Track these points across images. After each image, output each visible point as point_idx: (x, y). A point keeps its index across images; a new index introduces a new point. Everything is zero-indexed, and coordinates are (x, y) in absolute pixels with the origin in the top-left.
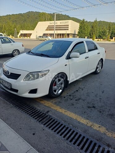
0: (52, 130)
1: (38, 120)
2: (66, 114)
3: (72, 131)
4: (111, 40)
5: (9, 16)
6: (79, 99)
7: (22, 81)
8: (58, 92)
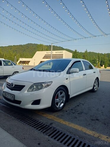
0: (58, 140)
1: (41, 131)
2: (70, 125)
3: (79, 142)
4: (102, 67)
5: (10, 47)
6: (81, 113)
7: (26, 92)
8: (60, 105)
